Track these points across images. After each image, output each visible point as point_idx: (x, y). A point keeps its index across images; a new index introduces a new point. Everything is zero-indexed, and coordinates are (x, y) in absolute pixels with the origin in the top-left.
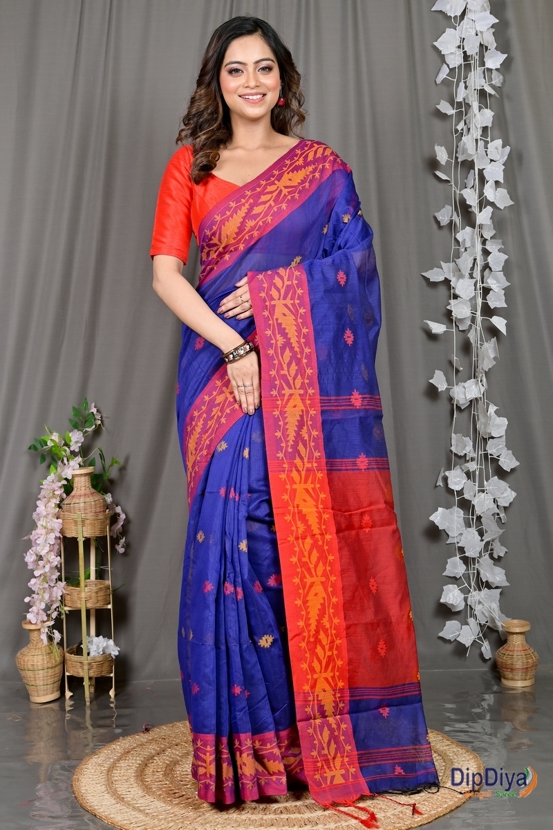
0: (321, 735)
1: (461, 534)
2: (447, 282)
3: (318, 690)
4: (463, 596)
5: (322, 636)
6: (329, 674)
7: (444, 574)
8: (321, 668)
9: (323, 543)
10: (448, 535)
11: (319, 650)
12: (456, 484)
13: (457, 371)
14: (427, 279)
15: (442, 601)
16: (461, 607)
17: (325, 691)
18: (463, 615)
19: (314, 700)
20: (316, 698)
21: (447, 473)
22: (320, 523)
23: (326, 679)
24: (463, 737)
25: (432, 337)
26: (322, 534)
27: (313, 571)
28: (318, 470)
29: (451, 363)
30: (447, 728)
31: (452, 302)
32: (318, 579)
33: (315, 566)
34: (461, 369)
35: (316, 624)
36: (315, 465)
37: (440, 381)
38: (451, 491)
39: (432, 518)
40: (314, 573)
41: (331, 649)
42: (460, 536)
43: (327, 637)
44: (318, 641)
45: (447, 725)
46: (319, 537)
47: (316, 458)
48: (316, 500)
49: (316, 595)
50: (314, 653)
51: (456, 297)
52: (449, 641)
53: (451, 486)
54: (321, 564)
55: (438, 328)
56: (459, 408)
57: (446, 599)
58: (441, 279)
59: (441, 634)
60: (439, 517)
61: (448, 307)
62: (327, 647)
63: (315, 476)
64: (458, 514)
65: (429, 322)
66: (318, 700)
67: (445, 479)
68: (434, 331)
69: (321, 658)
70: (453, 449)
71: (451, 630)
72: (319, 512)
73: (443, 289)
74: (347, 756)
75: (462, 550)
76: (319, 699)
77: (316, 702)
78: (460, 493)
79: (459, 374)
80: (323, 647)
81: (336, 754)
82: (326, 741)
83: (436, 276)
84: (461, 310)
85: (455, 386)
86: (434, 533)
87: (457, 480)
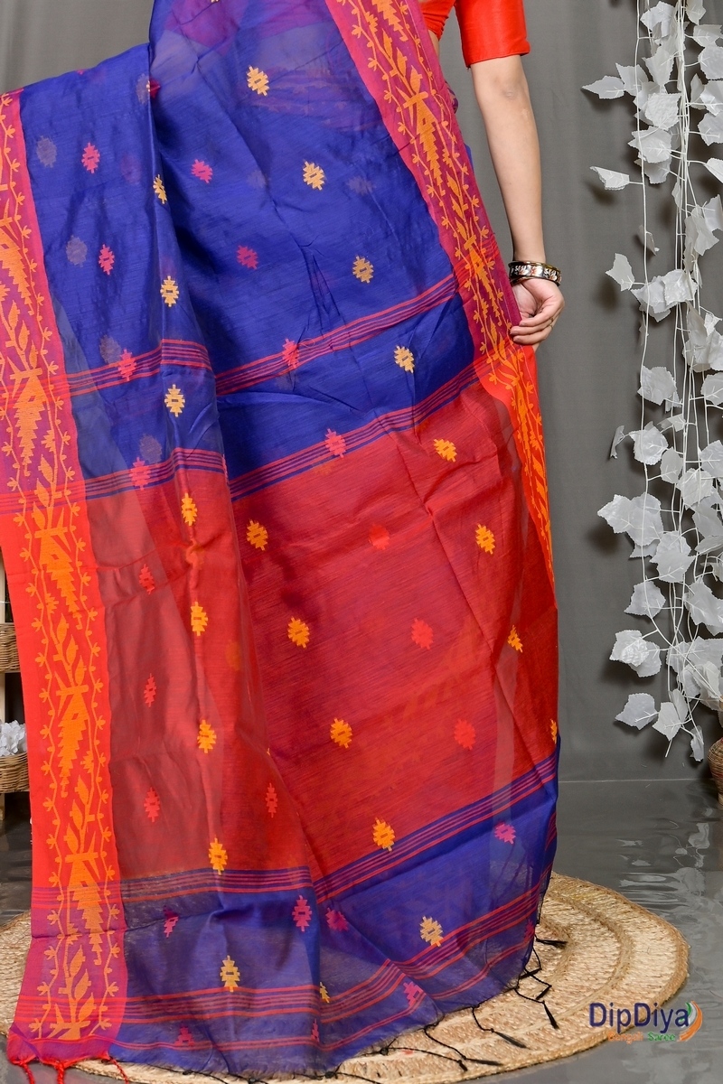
0: (69, 963)
1: (657, 542)
2: (628, 99)
3: (74, 884)
4: (658, 650)
5: (81, 788)
6: (91, 856)
7: (628, 610)
8: (79, 844)
9: (84, 626)
10: (632, 544)
11: (75, 814)
12: (649, 453)
13: (650, 254)
14: (592, 97)
15: (612, 658)
16: (654, 668)
17: (85, 885)
18: (658, 682)
19: (65, 901)
20: (68, 899)
21: (633, 435)
22: (76, 593)
23: (87, 864)
24: (656, 898)
25: (604, 196)
26: (82, 611)
27: (70, 676)
28: (72, 502)
29: (638, 241)
30: (625, 883)
31: (639, 134)
32: (78, 690)
33: (73, 666)
34: (657, 250)
35: (71, 767)
36: (68, 493)
37: (621, 272)
38: (637, 467)
39: (601, 513)
40: (71, 680)
41: (93, 811)
42: (653, 546)
43: (89, 788)
44: (73, 795)
45: (626, 877)
46: (79, 616)
47: (69, 481)
48: (71, 554)
49: (75, 716)
50: (67, 819)
51: (644, 126)
52: (633, 730)
53: (639, 457)
54: (81, 663)
55: (615, 180)
56: (652, 320)
57: (620, 655)
58: (619, 93)
59: (619, 717)
60: (616, 513)
61: (632, 144)
62: (88, 807)
63: (68, 511)
64: (650, 506)
65: (600, 171)
66: (71, 901)
67: (629, 446)
68: (608, 186)
69: (79, 826)
70: (642, 392)
71: (637, 708)
72: (74, 574)
73: (620, 113)
74: (105, 1004)
75: (653, 570)
76: (74, 899)
77: (69, 904)
78: (654, 469)
79: (653, 259)
80: (82, 807)
81: (86, 996)
82: (73, 974)
83: (607, 89)
84: (654, 149)
85: (647, 283)
86: (606, 539)
87: (649, 446)
